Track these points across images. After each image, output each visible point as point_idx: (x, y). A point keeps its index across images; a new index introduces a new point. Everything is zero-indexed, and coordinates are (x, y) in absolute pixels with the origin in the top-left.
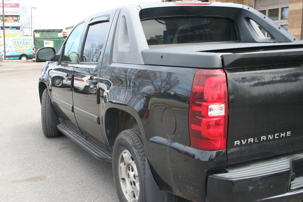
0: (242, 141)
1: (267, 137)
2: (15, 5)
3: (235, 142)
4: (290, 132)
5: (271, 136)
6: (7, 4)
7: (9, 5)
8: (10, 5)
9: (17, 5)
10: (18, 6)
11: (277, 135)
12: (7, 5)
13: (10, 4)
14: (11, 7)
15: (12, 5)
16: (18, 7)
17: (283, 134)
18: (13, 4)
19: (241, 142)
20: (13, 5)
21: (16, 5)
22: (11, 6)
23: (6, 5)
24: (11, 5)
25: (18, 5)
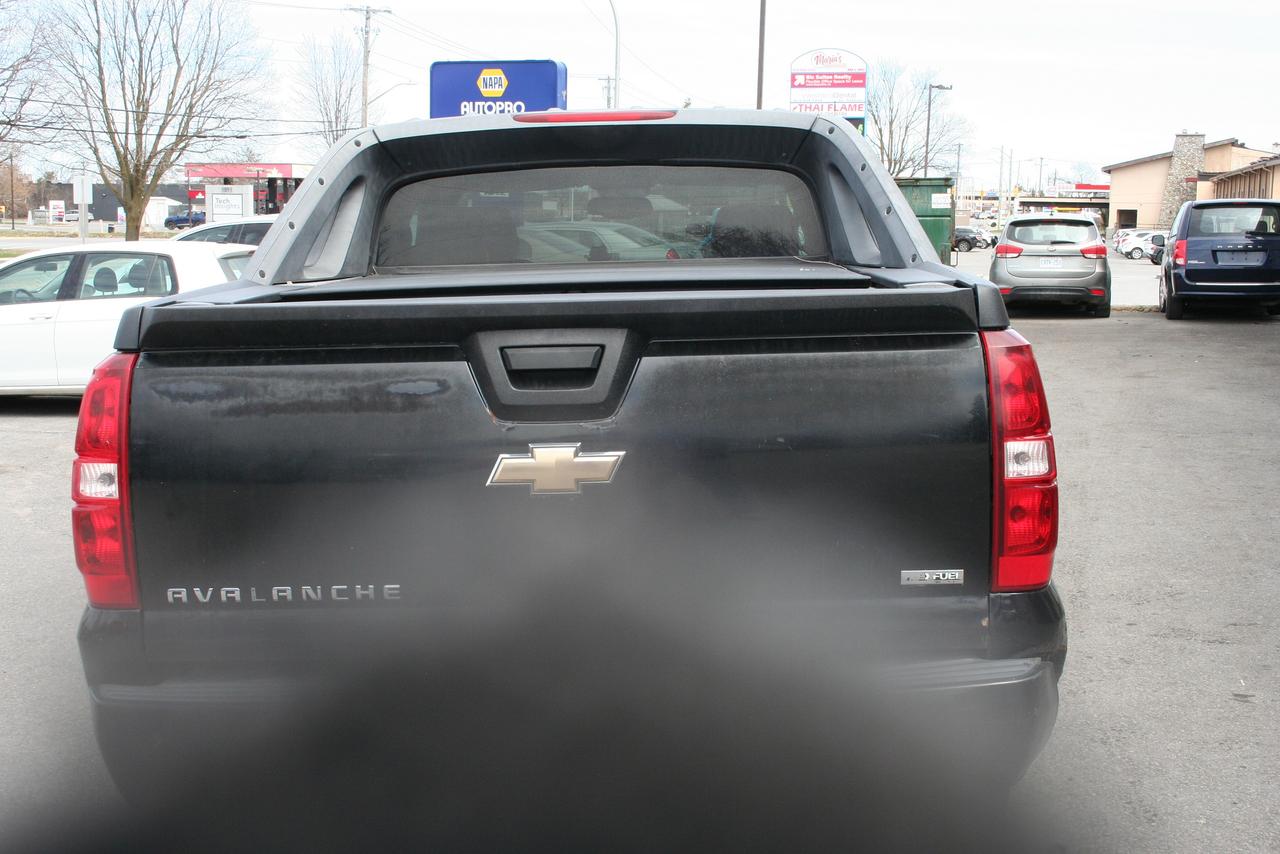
0: (197, 591)
1: (296, 592)
2: (850, 77)
3: (170, 591)
4: (398, 586)
5: (315, 590)
6: (821, 74)
7: (828, 77)
8: (831, 77)
9: (858, 79)
10: (861, 81)
11: (338, 590)
12: (821, 78)
13: (833, 75)
14: (834, 85)
15: (839, 77)
16: (863, 85)
17: (365, 588)
18: (842, 74)
19: (191, 594)
20: (842, 77)
21: (855, 76)
22: (835, 82)
23: (817, 77)
24: (836, 77)
25: (862, 76)
